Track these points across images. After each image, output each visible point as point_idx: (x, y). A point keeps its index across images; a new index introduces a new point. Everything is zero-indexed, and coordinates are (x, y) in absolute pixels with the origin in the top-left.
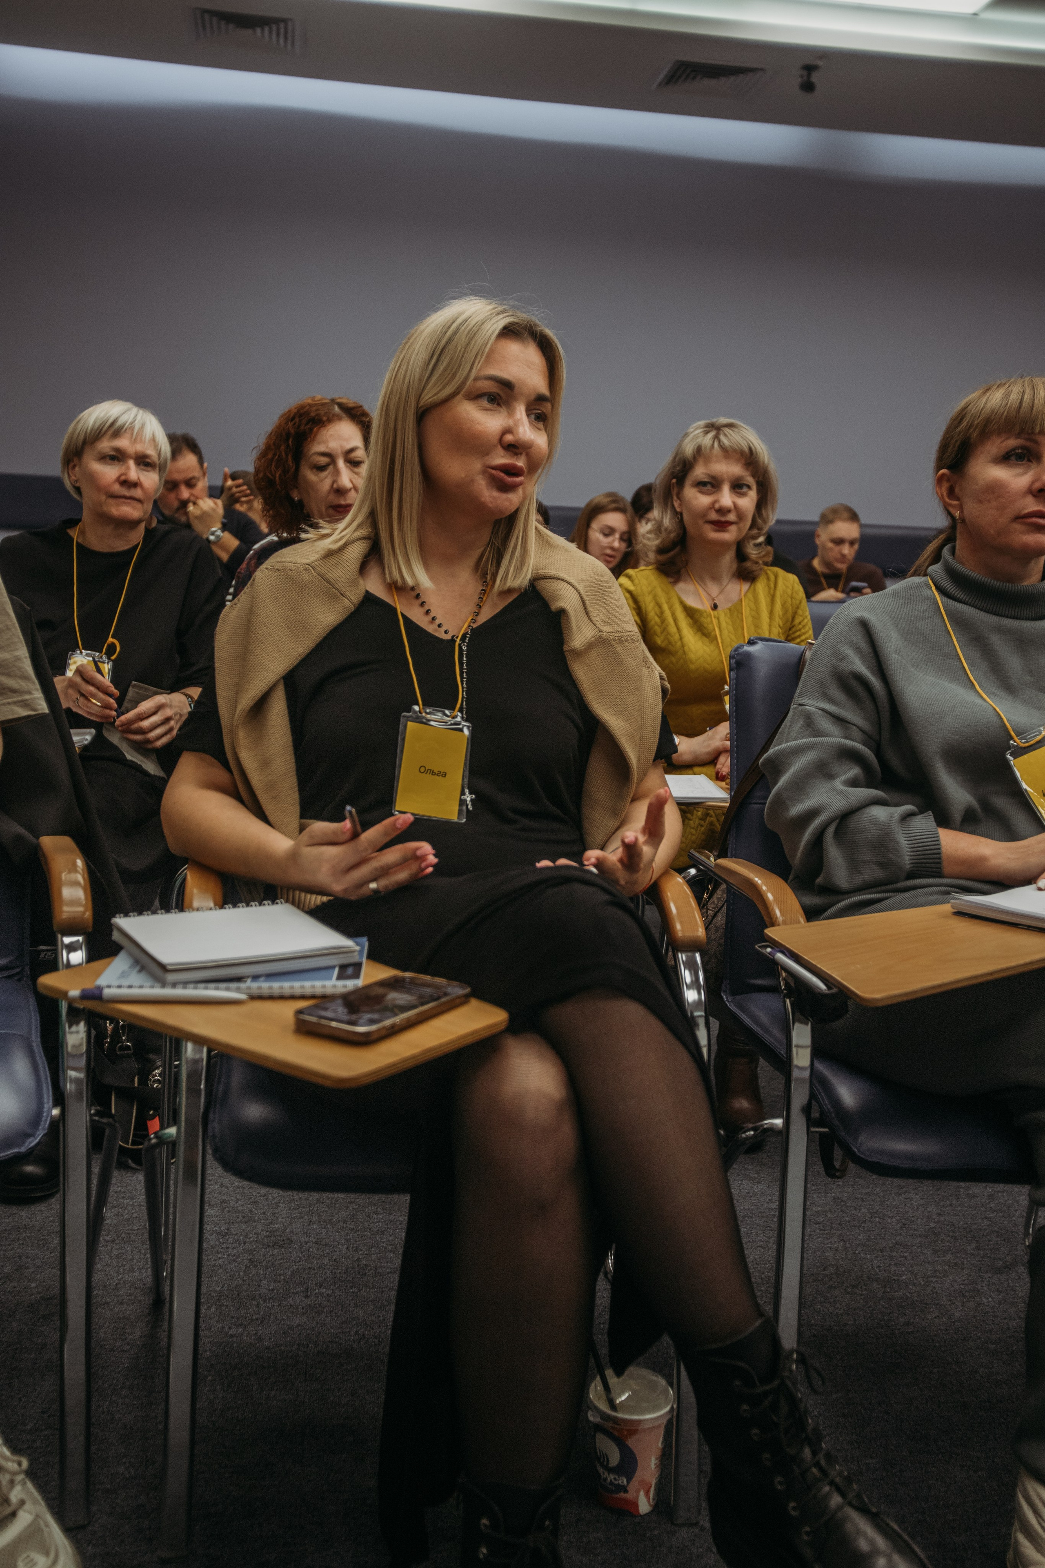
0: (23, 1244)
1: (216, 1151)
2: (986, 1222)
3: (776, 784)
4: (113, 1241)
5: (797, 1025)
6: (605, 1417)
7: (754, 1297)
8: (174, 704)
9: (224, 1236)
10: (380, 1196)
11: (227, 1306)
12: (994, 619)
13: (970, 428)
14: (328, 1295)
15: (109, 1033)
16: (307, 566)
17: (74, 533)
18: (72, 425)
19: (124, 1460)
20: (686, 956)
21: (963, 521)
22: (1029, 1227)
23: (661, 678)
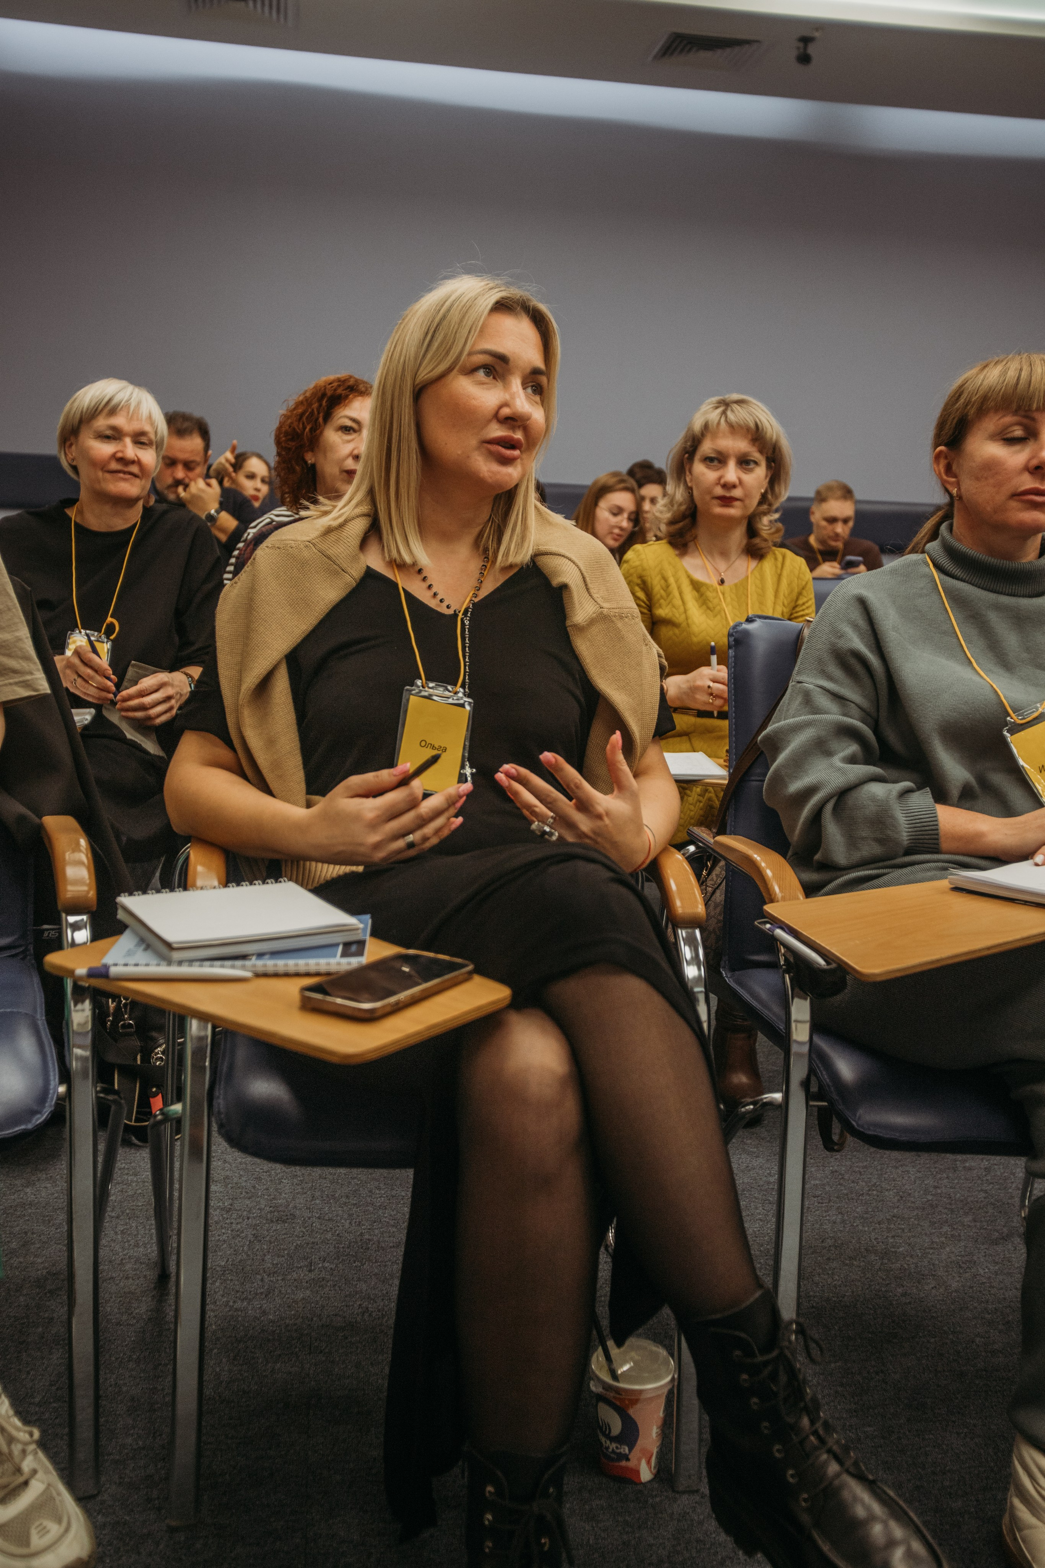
0: (28, 1220)
1: (221, 1126)
2: (983, 1195)
3: (774, 761)
4: (118, 1217)
5: (796, 1000)
6: (607, 1387)
7: (754, 1269)
8: (176, 683)
9: (228, 1212)
10: (382, 1171)
11: (231, 1280)
12: (992, 596)
13: (967, 405)
14: (331, 1269)
15: (111, 1010)
16: (307, 543)
17: (72, 513)
18: (68, 404)
19: (132, 1432)
20: (686, 933)
21: (960, 498)
22: (1026, 1198)
23: (659, 656)
